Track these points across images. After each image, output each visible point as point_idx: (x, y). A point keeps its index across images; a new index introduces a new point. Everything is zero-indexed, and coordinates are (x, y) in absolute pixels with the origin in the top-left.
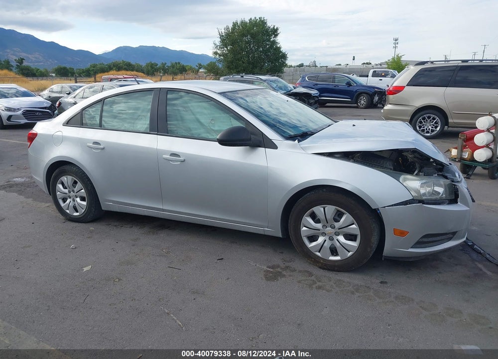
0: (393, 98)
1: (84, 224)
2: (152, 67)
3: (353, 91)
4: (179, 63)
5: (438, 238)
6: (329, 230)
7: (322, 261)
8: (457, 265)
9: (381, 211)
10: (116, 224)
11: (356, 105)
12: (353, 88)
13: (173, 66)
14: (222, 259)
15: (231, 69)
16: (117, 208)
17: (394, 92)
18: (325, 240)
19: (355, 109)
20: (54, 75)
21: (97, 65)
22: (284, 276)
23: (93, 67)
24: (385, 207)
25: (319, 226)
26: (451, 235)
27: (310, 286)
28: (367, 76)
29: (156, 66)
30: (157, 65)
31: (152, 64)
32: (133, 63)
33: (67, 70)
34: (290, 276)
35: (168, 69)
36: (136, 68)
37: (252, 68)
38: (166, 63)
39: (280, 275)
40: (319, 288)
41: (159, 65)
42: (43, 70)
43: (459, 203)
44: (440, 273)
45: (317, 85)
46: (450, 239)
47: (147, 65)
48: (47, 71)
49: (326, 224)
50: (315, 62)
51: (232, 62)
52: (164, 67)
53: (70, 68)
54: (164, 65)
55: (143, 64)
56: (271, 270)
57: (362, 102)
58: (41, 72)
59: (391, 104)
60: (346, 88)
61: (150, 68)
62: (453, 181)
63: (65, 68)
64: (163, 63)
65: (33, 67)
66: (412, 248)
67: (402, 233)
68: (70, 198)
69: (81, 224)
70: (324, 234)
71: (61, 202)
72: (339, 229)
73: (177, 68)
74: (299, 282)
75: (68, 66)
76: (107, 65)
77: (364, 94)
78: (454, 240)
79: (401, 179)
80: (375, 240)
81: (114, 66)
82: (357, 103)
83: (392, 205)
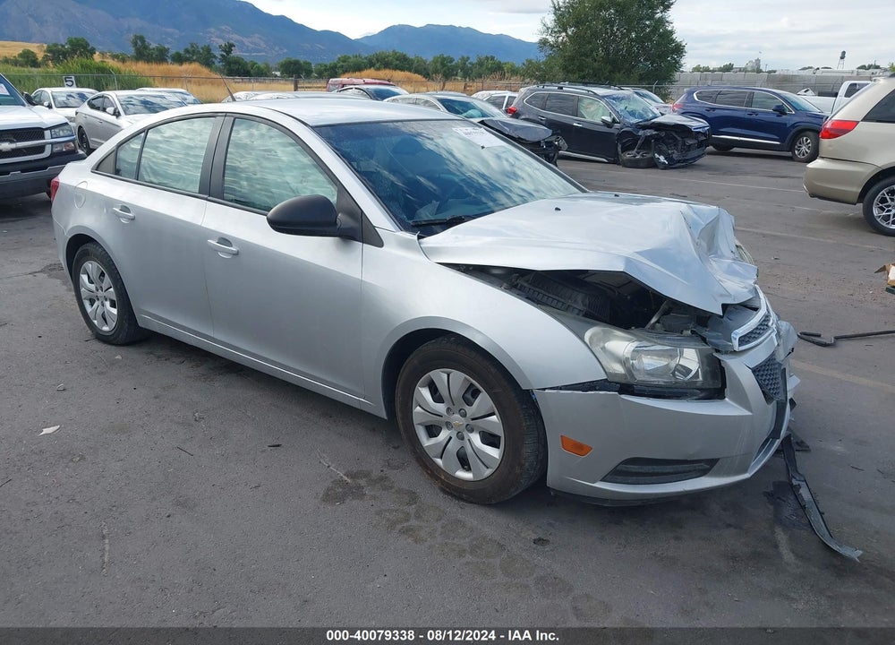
0: (830, 146)
1: (113, 347)
2: (443, 64)
3: (786, 124)
4: (493, 58)
5: (669, 469)
6: (456, 418)
7: (443, 477)
8: (729, 526)
9: (538, 395)
10: (160, 353)
11: (790, 154)
12: (790, 118)
13: (481, 64)
14: (278, 446)
15: (568, 72)
16: (156, 326)
17: (832, 132)
18: (451, 438)
19: (787, 163)
20: (278, 73)
21: (349, 57)
22: (362, 496)
23: (344, 61)
24: (544, 389)
25: (441, 408)
26: (706, 466)
27: (392, 525)
28: (836, 95)
29: (451, 62)
30: (452, 60)
31: (444, 59)
32: (411, 56)
33: (300, 65)
34: (374, 497)
35: (471, 69)
36: (415, 65)
37: (610, 72)
38: (468, 58)
39: (358, 493)
40: (407, 531)
41: (457, 60)
42: (262, 66)
43: (726, 399)
44: (677, 538)
45: (714, 109)
46: (703, 473)
47: (435, 61)
48: (267, 67)
49: (451, 407)
50: (758, 61)
51: (572, 59)
52: (465, 64)
53: (305, 63)
54: (464, 60)
55: (429, 57)
56: (349, 481)
57: (804, 148)
58: (258, 68)
59: (823, 158)
60: (774, 118)
61: (439, 65)
62: (717, 351)
63: (296, 63)
64: (463, 58)
65: (248, 60)
66: (604, 480)
67: (579, 449)
68: (98, 299)
69: (109, 346)
70: (448, 425)
71: (87, 304)
72: (473, 419)
73: (487, 68)
74: (379, 513)
75: (302, 59)
76: (366, 58)
77: (810, 133)
78: (712, 475)
79: (588, 335)
80: (527, 451)
81: (378, 60)
82: (791, 149)
83: (561, 388)
